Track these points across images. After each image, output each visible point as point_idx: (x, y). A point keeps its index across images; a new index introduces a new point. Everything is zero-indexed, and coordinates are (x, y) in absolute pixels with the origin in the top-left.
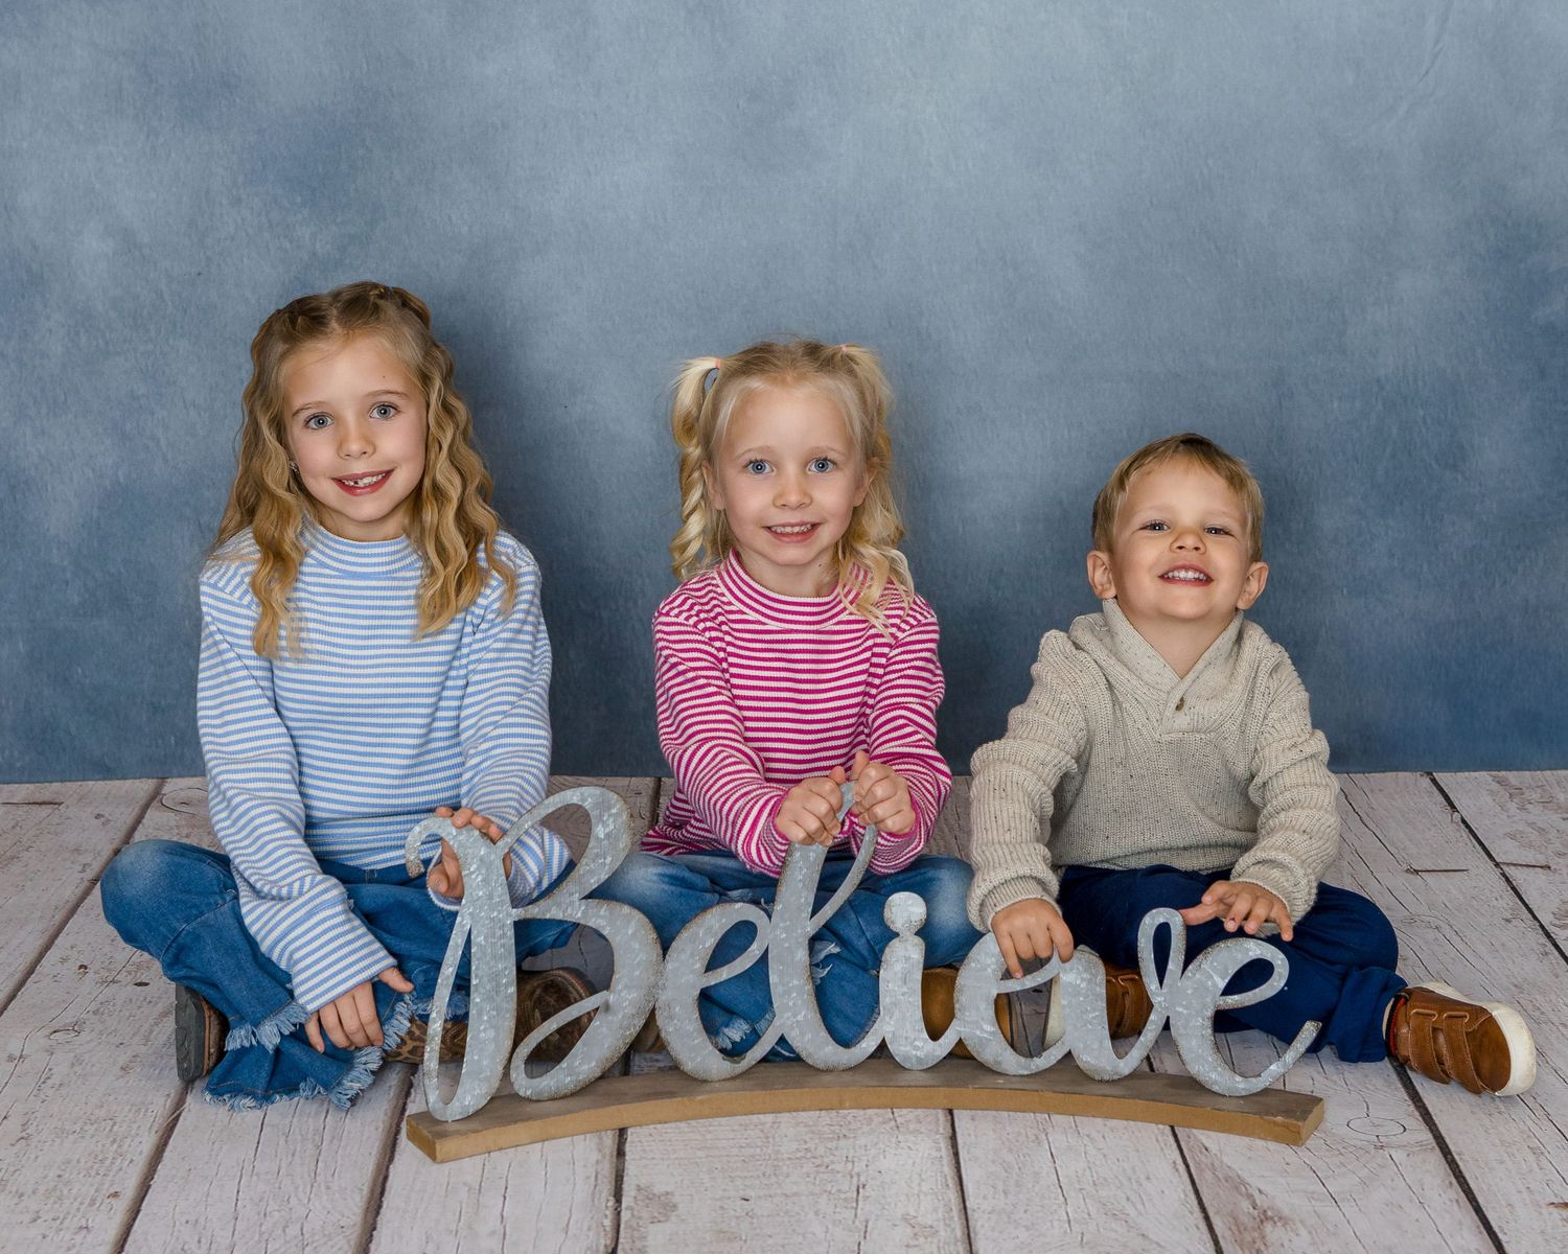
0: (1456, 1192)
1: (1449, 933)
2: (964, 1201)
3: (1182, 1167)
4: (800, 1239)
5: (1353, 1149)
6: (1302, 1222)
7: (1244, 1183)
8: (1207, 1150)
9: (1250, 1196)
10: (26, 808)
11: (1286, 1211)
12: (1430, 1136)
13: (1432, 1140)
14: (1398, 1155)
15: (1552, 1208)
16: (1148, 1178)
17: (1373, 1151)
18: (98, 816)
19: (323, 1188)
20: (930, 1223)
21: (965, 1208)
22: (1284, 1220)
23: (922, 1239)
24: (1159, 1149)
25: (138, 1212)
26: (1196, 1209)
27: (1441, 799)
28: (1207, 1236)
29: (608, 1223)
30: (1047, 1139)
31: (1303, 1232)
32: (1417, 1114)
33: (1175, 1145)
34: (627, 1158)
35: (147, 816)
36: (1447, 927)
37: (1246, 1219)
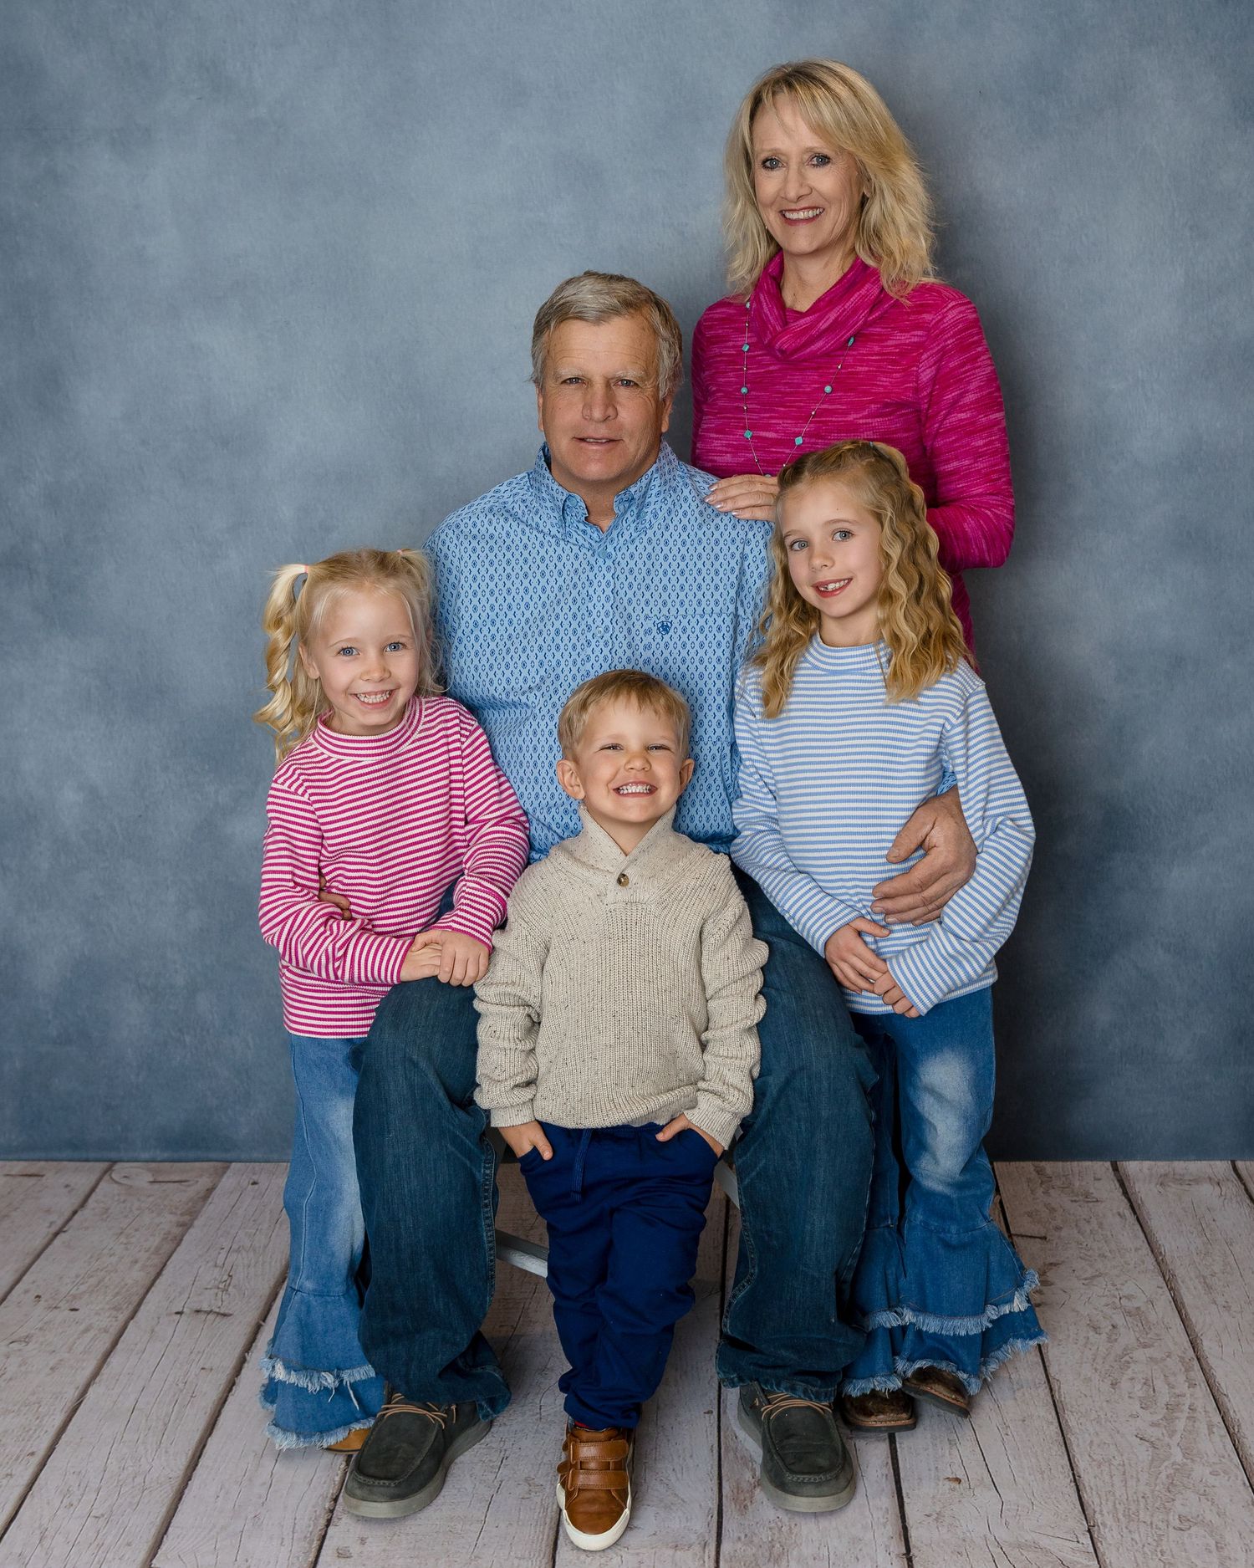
0: (887, 1470)
3: (716, 1450)
4: (456, 1492)
8: (736, 1437)
10: (21, 1178)
14: (860, 1444)
15: (947, 1482)
16: (691, 1456)
18: (67, 1186)
19: (163, 1452)
20: (542, 1484)
23: (535, 1495)
25: (45, 1465)
26: (716, 1477)
28: (716, 1497)
29: (337, 1479)
35: (100, 1187)
37: (744, 1485)
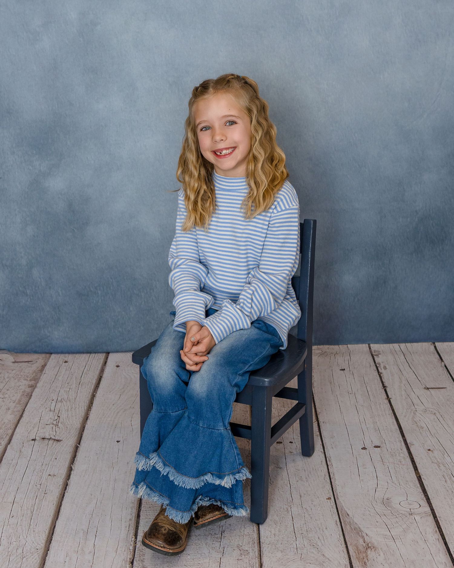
0: (438, 536)
1: (439, 417)
2: (259, 539)
3: (339, 523)
4: (200, 556)
5: (401, 515)
6: (381, 549)
7: (361, 531)
8: (348, 515)
9: (363, 537)
11: (376, 544)
12: (429, 509)
13: (430, 511)
14: (417, 518)
16: (326, 528)
17: (408, 516)
19: (32, 531)
20: (246, 549)
21: (260, 542)
22: (374, 548)
23: (243, 556)
24: (331, 515)
26: (343, 543)
27: (437, 356)
28: (346, 556)
29: (131, 548)
30: (291, 510)
31: (382, 554)
32: (425, 499)
33: (337, 513)
34: (141, 518)
36: (438, 413)
37: (361, 548)
